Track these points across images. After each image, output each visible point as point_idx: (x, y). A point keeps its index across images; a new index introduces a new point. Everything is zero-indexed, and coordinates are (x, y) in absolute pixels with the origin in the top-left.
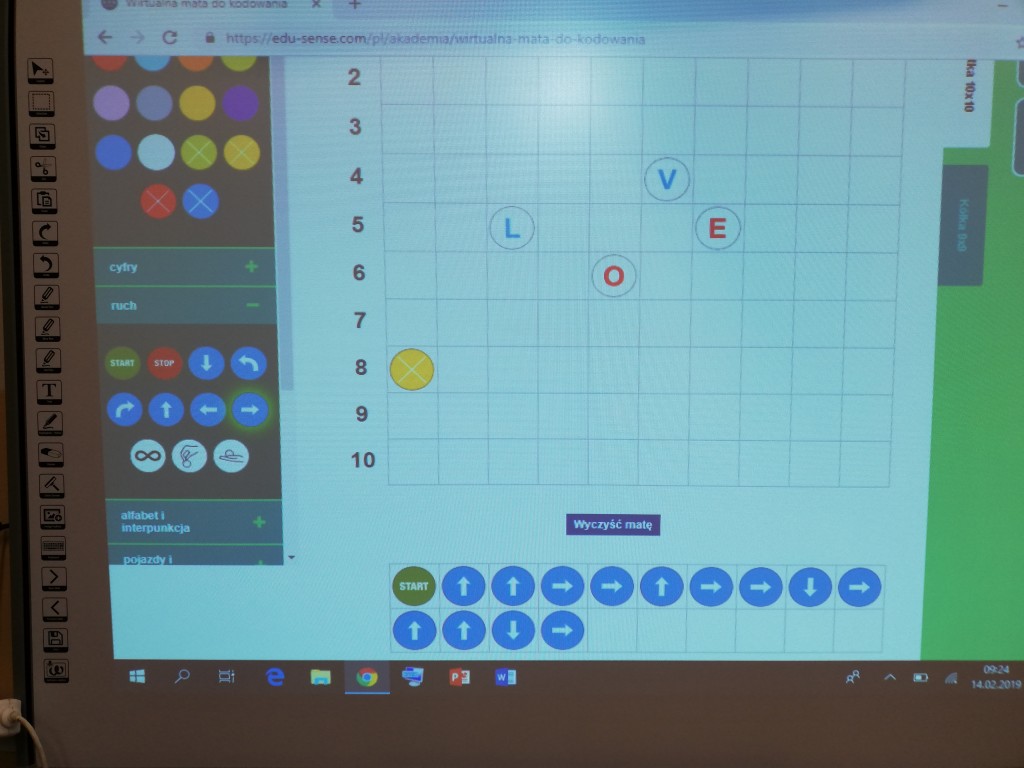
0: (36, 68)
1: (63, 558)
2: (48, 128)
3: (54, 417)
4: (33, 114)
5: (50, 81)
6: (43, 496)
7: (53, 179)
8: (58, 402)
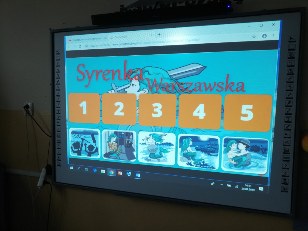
0: (57, 51)
1: (60, 143)
2: (59, 62)
3: (59, 116)
4: (56, 60)
5: (59, 54)
6: (57, 131)
7: (59, 72)
8: (60, 114)
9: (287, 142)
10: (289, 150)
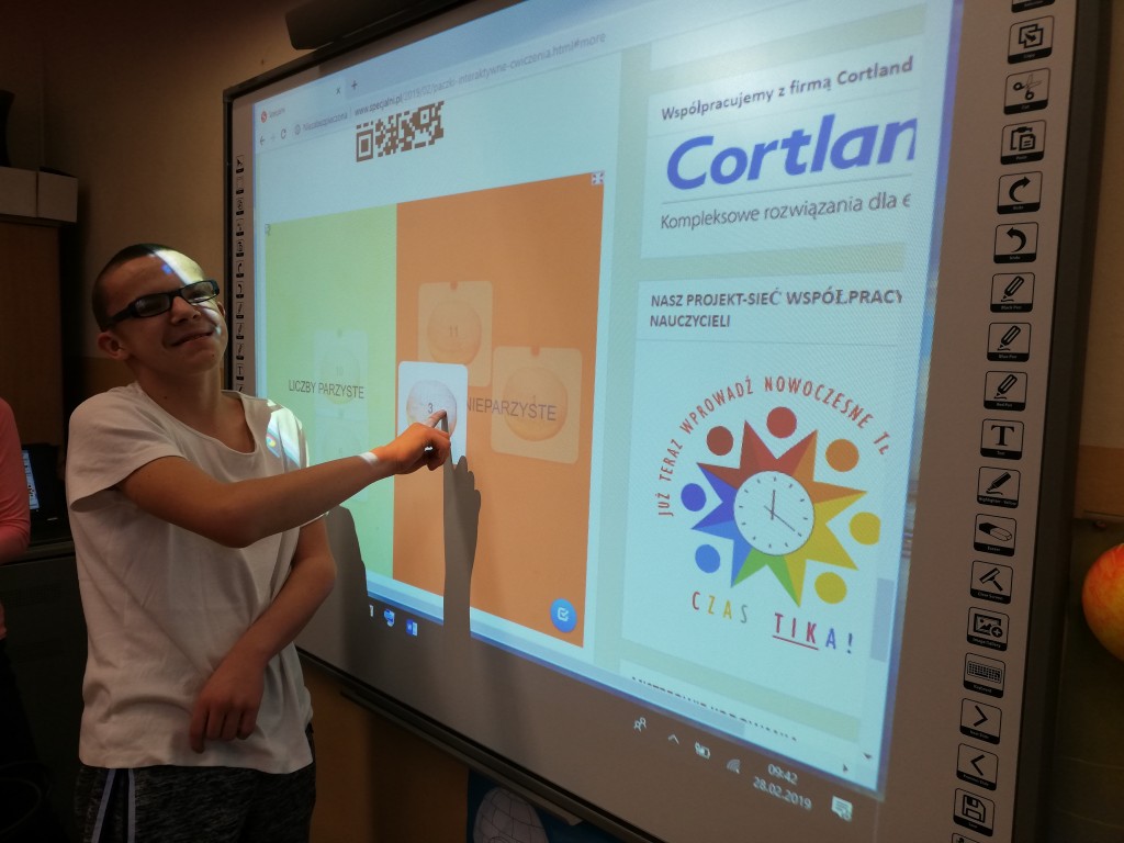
0: (239, 163)
2: (241, 201)
4: (238, 193)
5: (242, 170)
7: (242, 233)
8: (242, 378)
9: (990, 576)
10: (1003, 627)
